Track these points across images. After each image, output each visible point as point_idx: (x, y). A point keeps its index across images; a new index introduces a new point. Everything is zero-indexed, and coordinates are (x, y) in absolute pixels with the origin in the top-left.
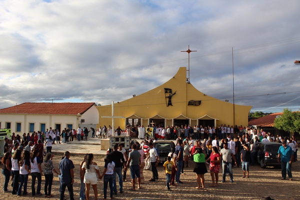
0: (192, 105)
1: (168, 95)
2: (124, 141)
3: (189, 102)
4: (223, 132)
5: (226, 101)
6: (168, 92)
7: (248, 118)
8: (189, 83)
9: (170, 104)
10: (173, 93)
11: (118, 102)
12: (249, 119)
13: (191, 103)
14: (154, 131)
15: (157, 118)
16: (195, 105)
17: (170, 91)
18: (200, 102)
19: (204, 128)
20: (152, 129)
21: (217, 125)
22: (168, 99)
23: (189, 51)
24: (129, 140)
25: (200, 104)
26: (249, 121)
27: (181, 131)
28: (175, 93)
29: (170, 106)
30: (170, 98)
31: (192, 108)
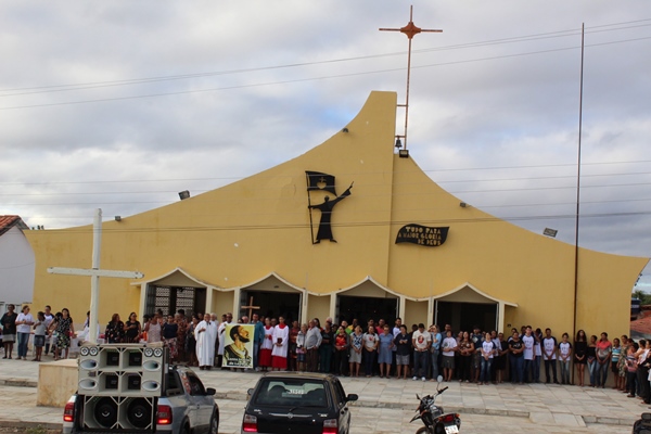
0: (414, 241)
1: (319, 198)
2: (139, 364)
3: (403, 230)
4: (529, 356)
5: (548, 232)
6: (322, 186)
7: (629, 307)
8: (404, 155)
9: (325, 233)
10: (340, 190)
11: (118, 219)
12: (633, 311)
13: (411, 236)
14: (258, 341)
15: (270, 288)
16: (426, 244)
17: (330, 181)
18: (443, 234)
19: (454, 335)
20: (249, 329)
21: (507, 325)
22: (317, 216)
23: (411, 30)
24: (160, 361)
25: (443, 241)
26: (632, 319)
27: (363, 342)
28: (347, 193)
29: (325, 243)
30: (327, 209)
31: (411, 255)
